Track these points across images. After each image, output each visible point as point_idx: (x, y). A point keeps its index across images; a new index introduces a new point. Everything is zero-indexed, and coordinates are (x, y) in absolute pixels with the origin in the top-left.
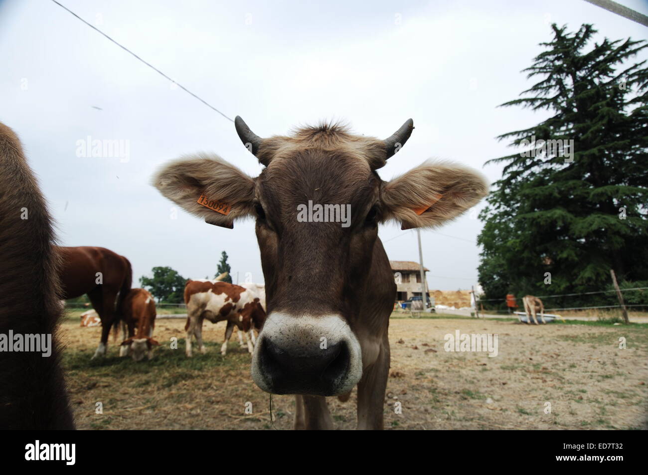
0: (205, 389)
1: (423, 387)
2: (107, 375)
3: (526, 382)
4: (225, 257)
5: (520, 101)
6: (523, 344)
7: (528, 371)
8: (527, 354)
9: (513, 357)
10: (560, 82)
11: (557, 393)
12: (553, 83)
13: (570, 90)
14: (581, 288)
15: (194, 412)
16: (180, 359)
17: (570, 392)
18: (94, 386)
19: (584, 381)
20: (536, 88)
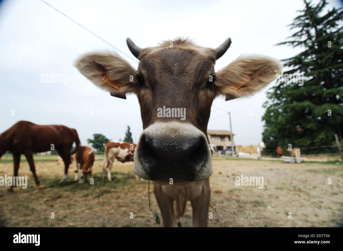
0: (117, 199)
1: (233, 199)
2: (67, 191)
3: (289, 196)
4: (129, 128)
5: (285, 43)
6: (287, 174)
7: (290, 190)
8: (289, 180)
9: (282, 182)
10: (308, 32)
11: (307, 203)
12: (304, 32)
13: (313, 36)
14: (318, 144)
15: (110, 212)
16: (105, 182)
17: (314, 202)
18: (60, 197)
19: (322, 196)
20: (294, 35)
